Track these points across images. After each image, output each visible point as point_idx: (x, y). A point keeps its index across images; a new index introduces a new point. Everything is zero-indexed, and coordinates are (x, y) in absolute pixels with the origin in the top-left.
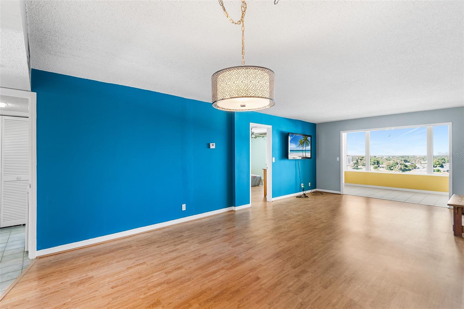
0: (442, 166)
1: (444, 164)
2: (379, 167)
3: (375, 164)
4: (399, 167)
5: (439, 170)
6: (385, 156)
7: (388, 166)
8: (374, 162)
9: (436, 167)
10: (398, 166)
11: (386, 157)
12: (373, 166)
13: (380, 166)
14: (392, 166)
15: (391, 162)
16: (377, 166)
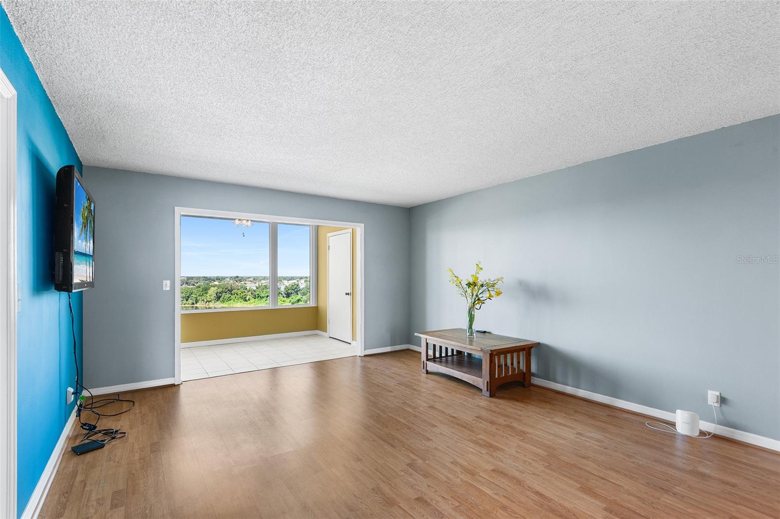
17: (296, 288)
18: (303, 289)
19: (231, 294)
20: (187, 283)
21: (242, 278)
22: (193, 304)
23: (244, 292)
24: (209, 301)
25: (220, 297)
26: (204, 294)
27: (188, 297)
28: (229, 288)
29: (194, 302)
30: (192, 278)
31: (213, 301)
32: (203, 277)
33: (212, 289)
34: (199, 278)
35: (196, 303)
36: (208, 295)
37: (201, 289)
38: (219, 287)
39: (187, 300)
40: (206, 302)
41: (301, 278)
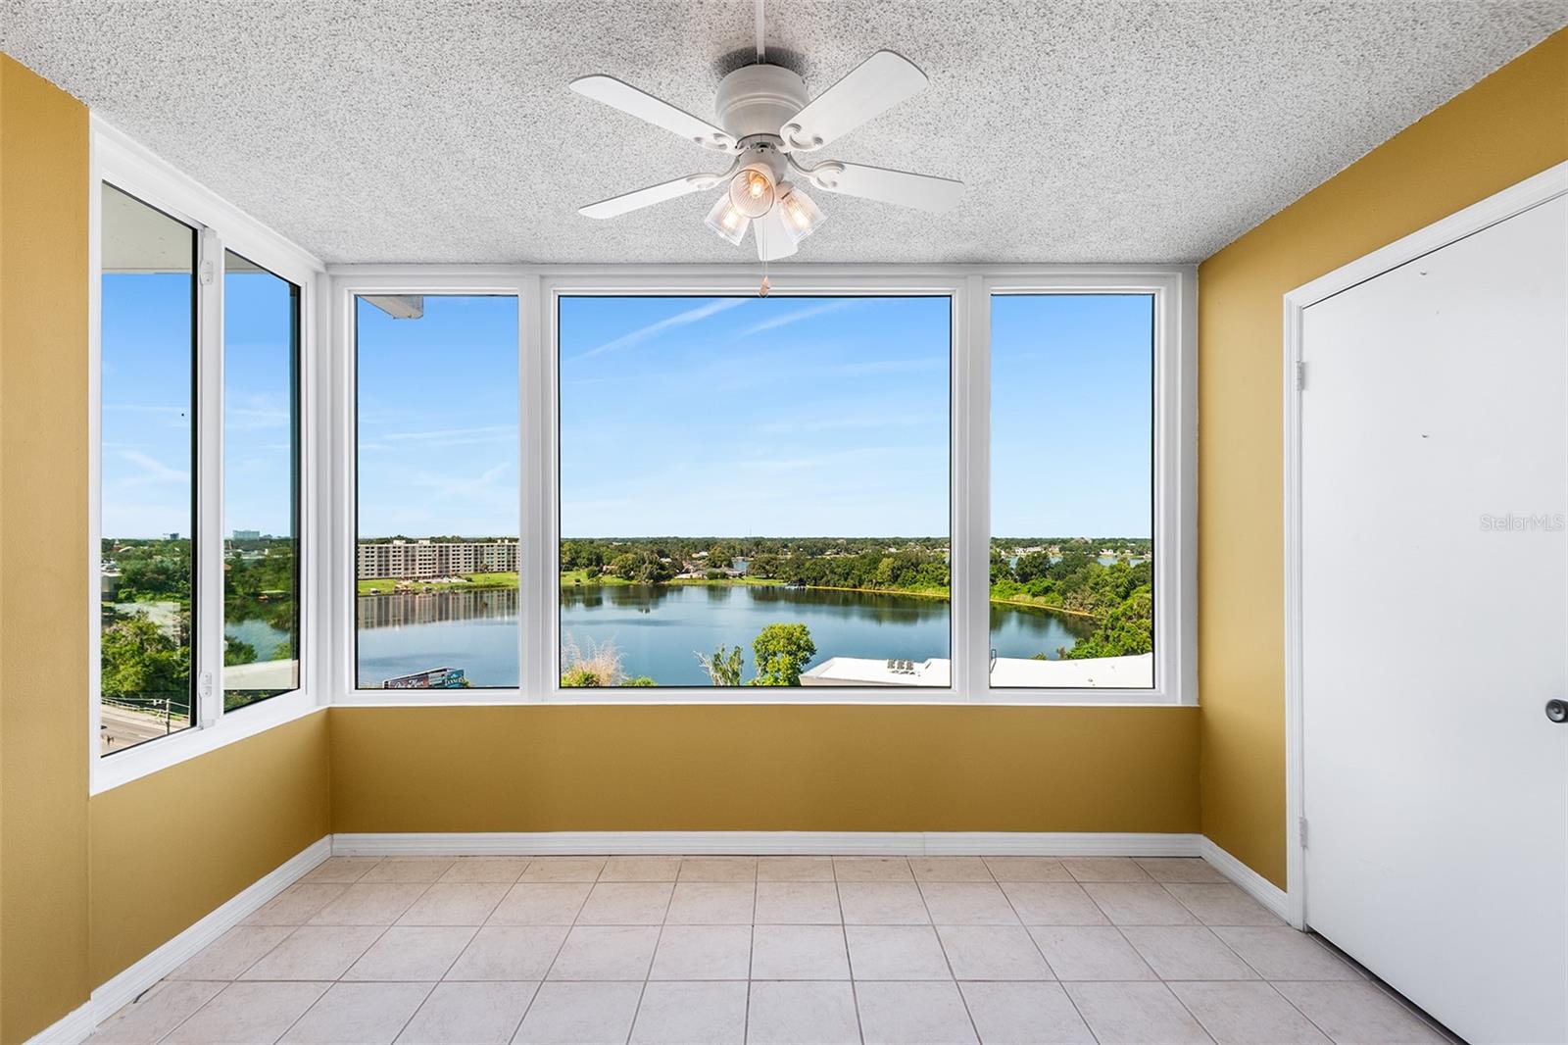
0: (730, 565)
1: (733, 560)
2: (600, 571)
3: (591, 565)
4: (648, 571)
5: (726, 574)
6: (615, 540)
7: (622, 567)
8: (588, 559)
9: (721, 566)
10: (646, 568)
11: (617, 544)
12: (586, 569)
13: (604, 569)
14: (632, 570)
15: (630, 556)
16: (597, 569)
17: (1041, 563)
18: (1057, 564)
19: (917, 571)
20: (847, 550)
21: (936, 540)
22: (855, 586)
23: (940, 568)
24: (881, 583)
25: (899, 576)
26: (873, 571)
27: (848, 574)
28: (914, 560)
29: (857, 584)
30: (854, 541)
31: (886, 584)
32: (871, 539)
33: (885, 560)
34: (865, 541)
35: (860, 586)
36: (878, 572)
37: (867, 561)
38: (895, 556)
39: (846, 580)
40: (875, 585)
41: (1053, 542)
